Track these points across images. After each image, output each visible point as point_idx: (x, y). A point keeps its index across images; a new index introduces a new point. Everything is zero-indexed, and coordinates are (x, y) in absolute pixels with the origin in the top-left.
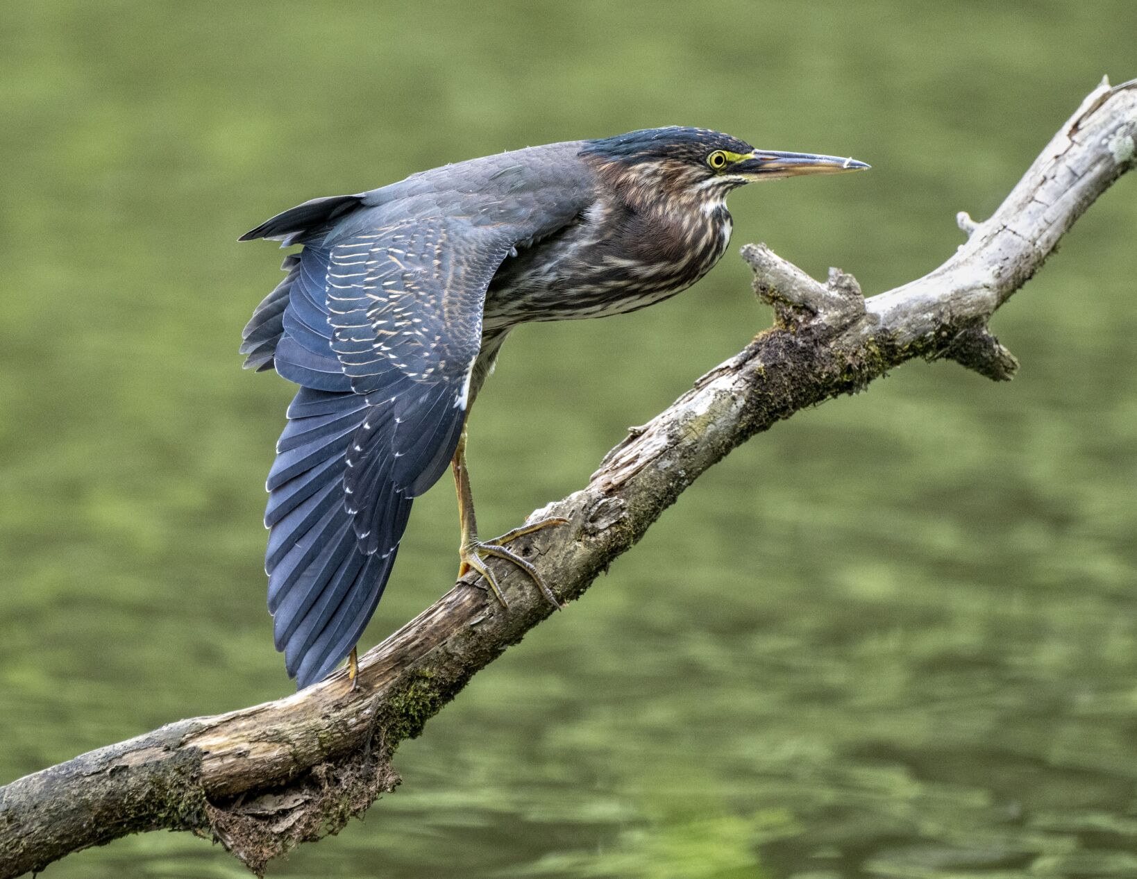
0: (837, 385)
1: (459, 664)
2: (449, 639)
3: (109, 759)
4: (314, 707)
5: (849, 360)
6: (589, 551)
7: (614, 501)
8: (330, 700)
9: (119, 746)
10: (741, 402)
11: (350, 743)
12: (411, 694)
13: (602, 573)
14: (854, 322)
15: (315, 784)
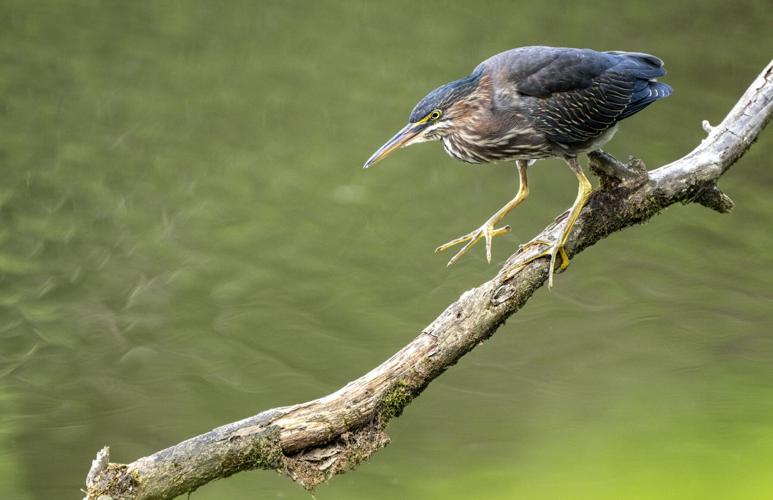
0: (632, 220)
1: (421, 377)
2: (416, 364)
3: (230, 432)
4: (342, 402)
5: (639, 206)
6: (493, 315)
7: (508, 287)
8: (350, 398)
9: (236, 424)
10: (579, 231)
11: (362, 421)
12: (395, 394)
13: (502, 325)
14: (642, 186)
15: (342, 443)
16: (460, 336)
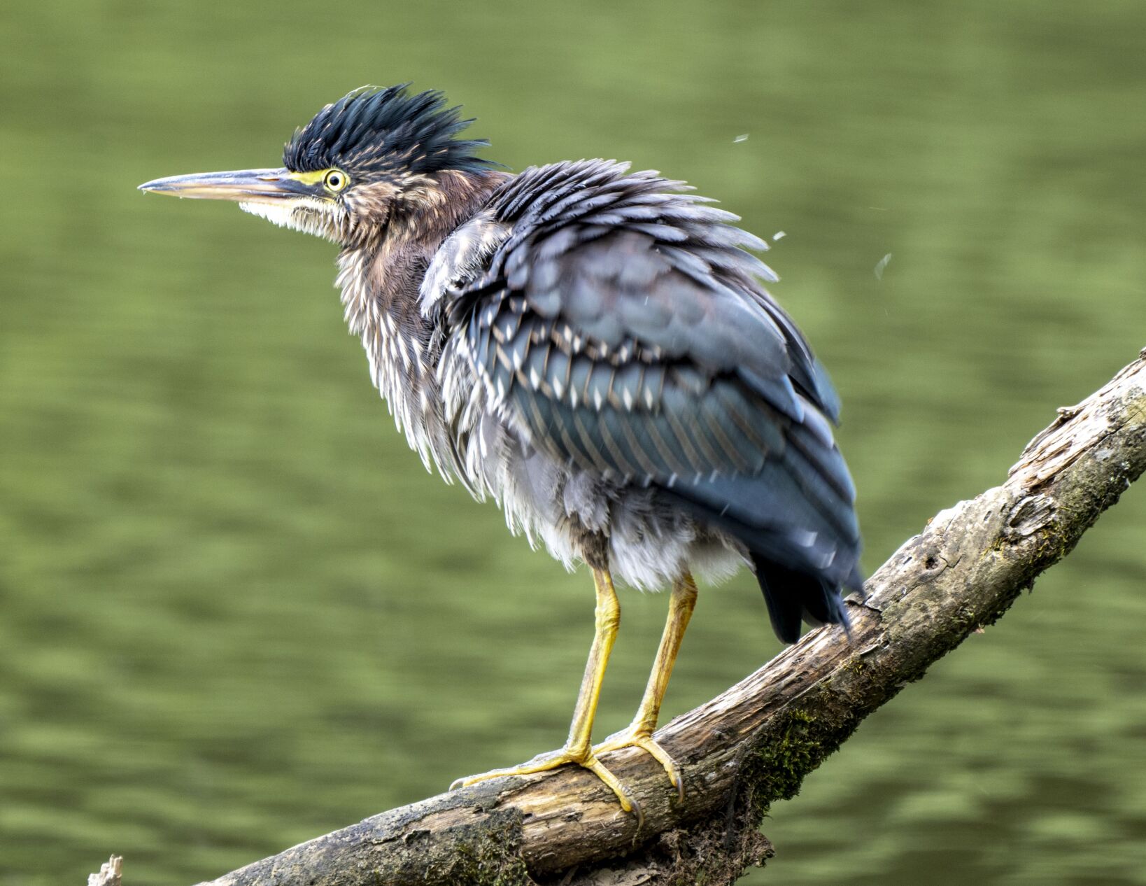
1: (846, 704)
2: (832, 675)
3: (405, 822)
6: (1011, 563)
7: (1041, 500)
8: (684, 748)
9: (417, 806)
11: (709, 803)
12: (785, 743)
13: (1025, 591)
15: (663, 856)
16: (933, 611)
